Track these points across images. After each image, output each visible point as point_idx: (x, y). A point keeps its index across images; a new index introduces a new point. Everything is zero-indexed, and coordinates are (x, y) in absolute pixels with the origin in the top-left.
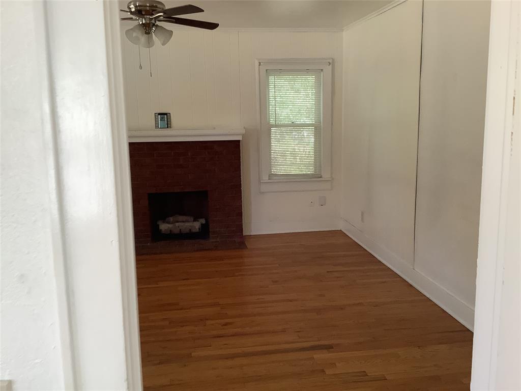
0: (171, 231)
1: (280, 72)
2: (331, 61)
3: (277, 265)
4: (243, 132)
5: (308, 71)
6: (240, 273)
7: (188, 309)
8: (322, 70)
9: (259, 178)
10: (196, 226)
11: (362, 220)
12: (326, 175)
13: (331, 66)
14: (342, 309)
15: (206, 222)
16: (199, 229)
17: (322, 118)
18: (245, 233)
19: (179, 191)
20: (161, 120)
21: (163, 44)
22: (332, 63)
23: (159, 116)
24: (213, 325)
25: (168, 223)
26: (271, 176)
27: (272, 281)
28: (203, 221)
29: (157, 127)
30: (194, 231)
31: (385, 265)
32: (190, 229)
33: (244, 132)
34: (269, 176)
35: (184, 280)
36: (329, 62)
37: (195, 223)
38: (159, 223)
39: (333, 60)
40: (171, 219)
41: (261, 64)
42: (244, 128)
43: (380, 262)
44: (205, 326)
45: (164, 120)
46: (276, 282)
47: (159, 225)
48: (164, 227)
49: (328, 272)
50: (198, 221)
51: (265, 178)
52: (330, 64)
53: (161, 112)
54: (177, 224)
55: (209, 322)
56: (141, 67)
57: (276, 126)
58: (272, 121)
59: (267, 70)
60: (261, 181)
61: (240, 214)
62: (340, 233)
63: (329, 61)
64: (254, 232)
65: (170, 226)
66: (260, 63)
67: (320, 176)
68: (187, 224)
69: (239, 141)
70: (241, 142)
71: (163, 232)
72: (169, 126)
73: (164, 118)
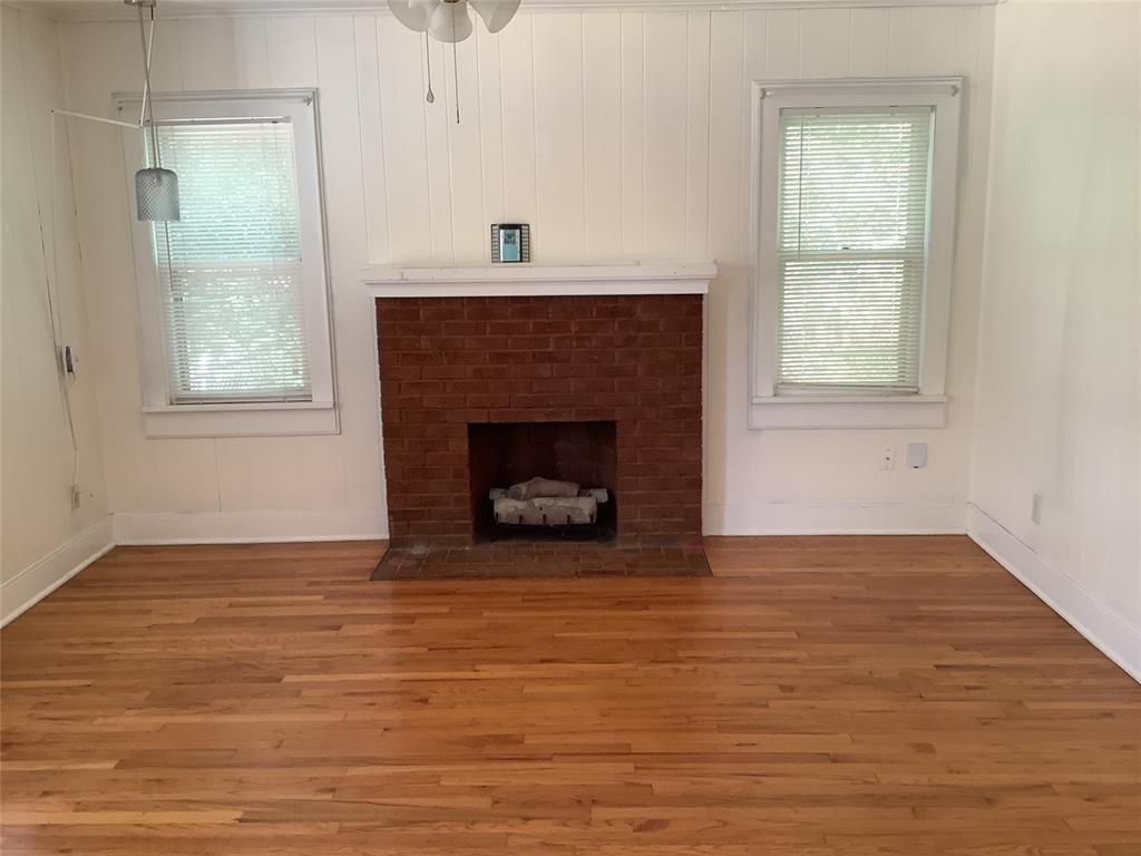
0: (521, 518)
1: (819, 112)
2: (958, 84)
3: (793, 635)
4: (713, 272)
5: (894, 111)
6: (691, 653)
7: (544, 760)
8: (933, 108)
9: (750, 390)
10: (584, 508)
11: (1035, 518)
12: (932, 390)
13: (958, 95)
14: (989, 801)
15: (609, 497)
16: (591, 517)
17: (926, 236)
18: (706, 532)
19: (543, 420)
20: (506, 242)
21: (494, 28)
22: (962, 89)
23: (502, 231)
24: (608, 822)
25: (517, 497)
26: (780, 386)
27: (782, 687)
28: (602, 495)
29: (495, 259)
30: (577, 520)
31: (1103, 656)
32: (569, 516)
33: (715, 272)
34: (776, 388)
35: (543, 661)
36: (954, 87)
37: (581, 499)
38: (495, 494)
39: (965, 80)
40: (523, 488)
41: (768, 93)
42: (715, 262)
43: (1088, 643)
44: (588, 824)
45: (514, 242)
46: (791, 689)
47: (492, 502)
48: (506, 506)
49: (937, 667)
50: (590, 495)
51: (765, 392)
52: (955, 90)
53: (507, 222)
54: (537, 502)
55: (599, 813)
56: (431, 98)
57: (800, 257)
58: (790, 244)
59: (781, 110)
60: (755, 401)
61: (696, 484)
62: (962, 545)
63: (954, 83)
64: (730, 527)
65: (521, 505)
66: (764, 91)
67: (915, 390)
68: (561, 503)
69: (700, 296)
70: (704, 297)
71: (503, 520)
72: (524, 256)
73: (514, 234)
